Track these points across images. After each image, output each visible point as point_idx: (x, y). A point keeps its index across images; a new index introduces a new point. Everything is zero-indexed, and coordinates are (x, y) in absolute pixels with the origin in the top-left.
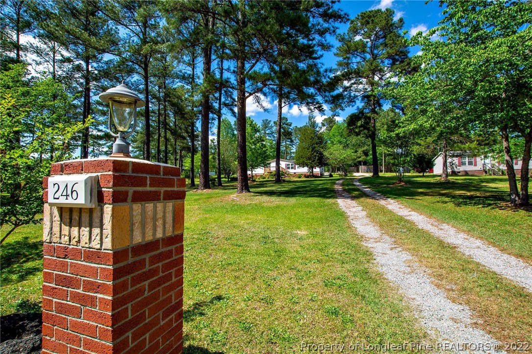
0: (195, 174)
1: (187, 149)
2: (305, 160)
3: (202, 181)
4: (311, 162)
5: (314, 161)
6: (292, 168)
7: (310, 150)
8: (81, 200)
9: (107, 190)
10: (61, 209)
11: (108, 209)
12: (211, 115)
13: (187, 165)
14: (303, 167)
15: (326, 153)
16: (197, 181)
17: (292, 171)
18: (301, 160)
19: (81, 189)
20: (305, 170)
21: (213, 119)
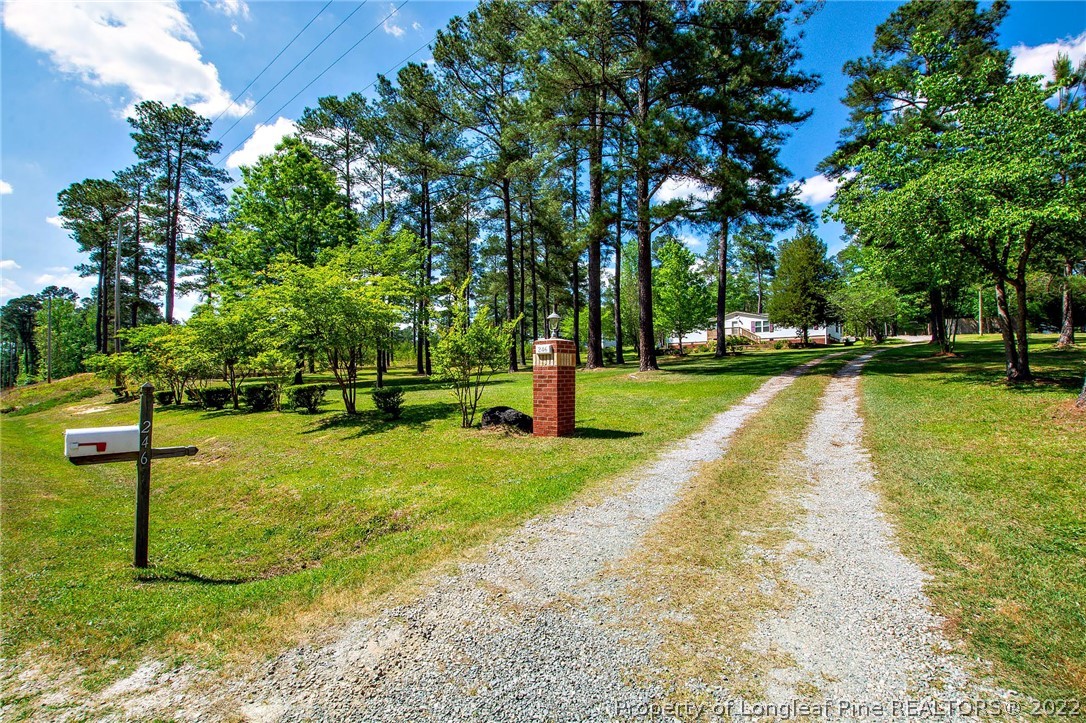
0: (581, 344)
1: (568, 302)
2: (787, 312)
3: (591, 356)
4: (799, 316)
5: (806, 314)
6: (766, 329)
7: (799, 293)
8: (548, 351)
9: (555, 349)
10: (539, 355)
11: (556, 354)
12: (604, 247)
13: (567, 329)
14: (787, 327)
15: (832, 299)
16: (584, 357)
17: (764, 335)
18: (781, 313)
19: (548, 349)
20: (791, 333)
21: (608, 252)
